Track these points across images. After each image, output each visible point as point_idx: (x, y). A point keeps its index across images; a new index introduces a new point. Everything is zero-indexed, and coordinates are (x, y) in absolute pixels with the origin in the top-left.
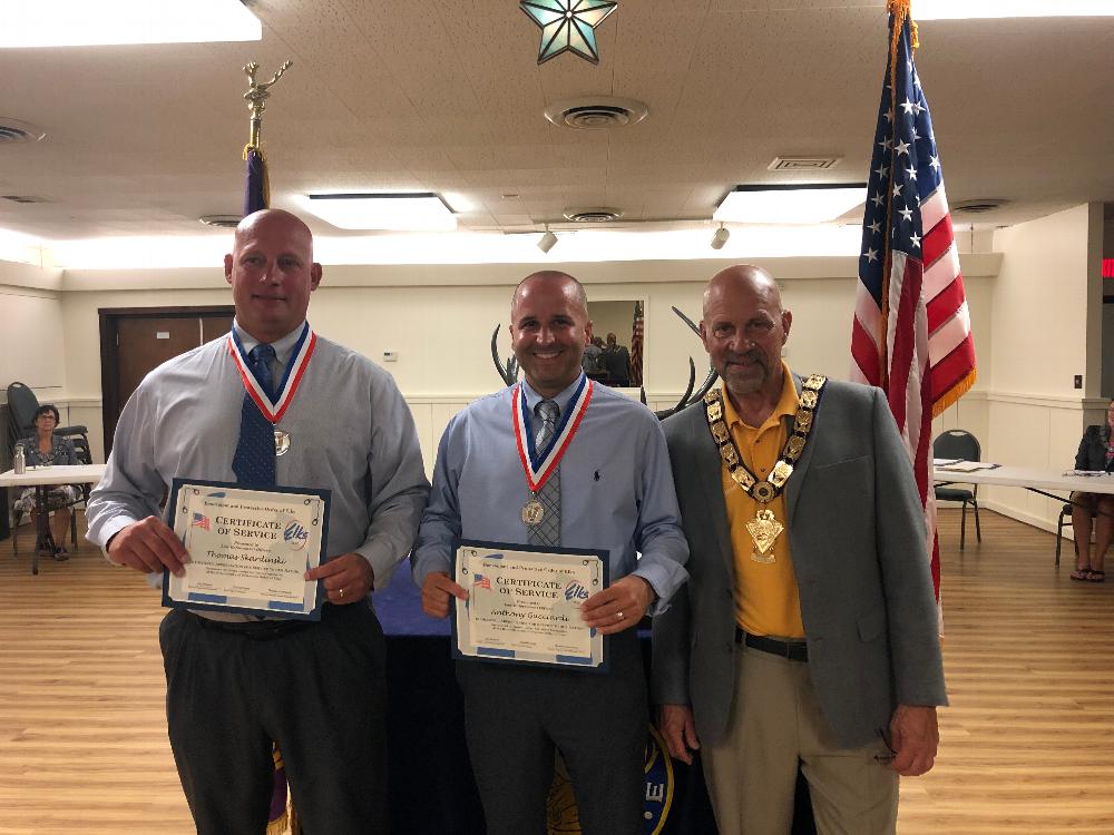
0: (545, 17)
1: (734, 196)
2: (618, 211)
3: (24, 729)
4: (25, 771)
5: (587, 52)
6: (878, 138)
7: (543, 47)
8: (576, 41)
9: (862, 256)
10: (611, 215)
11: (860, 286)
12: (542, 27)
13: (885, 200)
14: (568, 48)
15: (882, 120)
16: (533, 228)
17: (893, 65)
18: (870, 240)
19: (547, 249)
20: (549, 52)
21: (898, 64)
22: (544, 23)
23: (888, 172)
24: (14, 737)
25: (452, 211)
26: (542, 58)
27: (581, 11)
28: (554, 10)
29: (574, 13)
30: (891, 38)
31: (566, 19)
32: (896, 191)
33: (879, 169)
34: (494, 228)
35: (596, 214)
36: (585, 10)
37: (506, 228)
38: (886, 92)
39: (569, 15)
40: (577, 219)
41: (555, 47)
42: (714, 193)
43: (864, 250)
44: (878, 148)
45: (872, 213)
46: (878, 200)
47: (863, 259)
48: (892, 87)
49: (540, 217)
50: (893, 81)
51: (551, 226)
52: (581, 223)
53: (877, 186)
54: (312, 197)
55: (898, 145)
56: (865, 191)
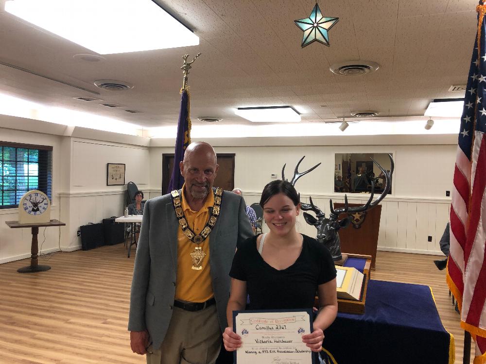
0: (305, 27)
1: (432, 104)
2: (377, 112)
3: (106, 319)
4: (102, 336)
5: (324, 41)
6: (471, 74)
7: (304, 40)
8: (319, 36)
9: (460, 134)
10: (374, 114)
11: (459, 149)
12: (304, 31)
13: (474, 105)
14: (315, 40)
15: (473, 65)
16: (338, 120)
17: (479, 37)
18: (464, 125)
19: (343, 129)
20: (307, 42)
21: (481, 37)
22: (304, 30)
23: (475, 91)
24: (102, 322)
25: (299, 113)
26: (304, 45)
27: (322, 23)
28: (308, 24)
29: (318, 24)
30: (478, 25)
31: (314, 27)
32: (478, 101)
33: (470, 89)
34: (320, 120)
35: (366, 113)
36: (323, 23)
37: (326, 120)
38: (475, 51)
39: (315, 25)
40: (357, 116)
41: (309, 40)
42: (423, 103)
43: (462, 130)
44: (470, 79)
45: (467, 112)
46: (469, 105)
47: (460, 135)
48: (478, 49)
49: (340, 115)
50: (478, 45)
51: (346, 119)
52: (359, 117)
53: (469, 99)
54: (239, 109)
55: (480, 77)
56: (463, 102)
